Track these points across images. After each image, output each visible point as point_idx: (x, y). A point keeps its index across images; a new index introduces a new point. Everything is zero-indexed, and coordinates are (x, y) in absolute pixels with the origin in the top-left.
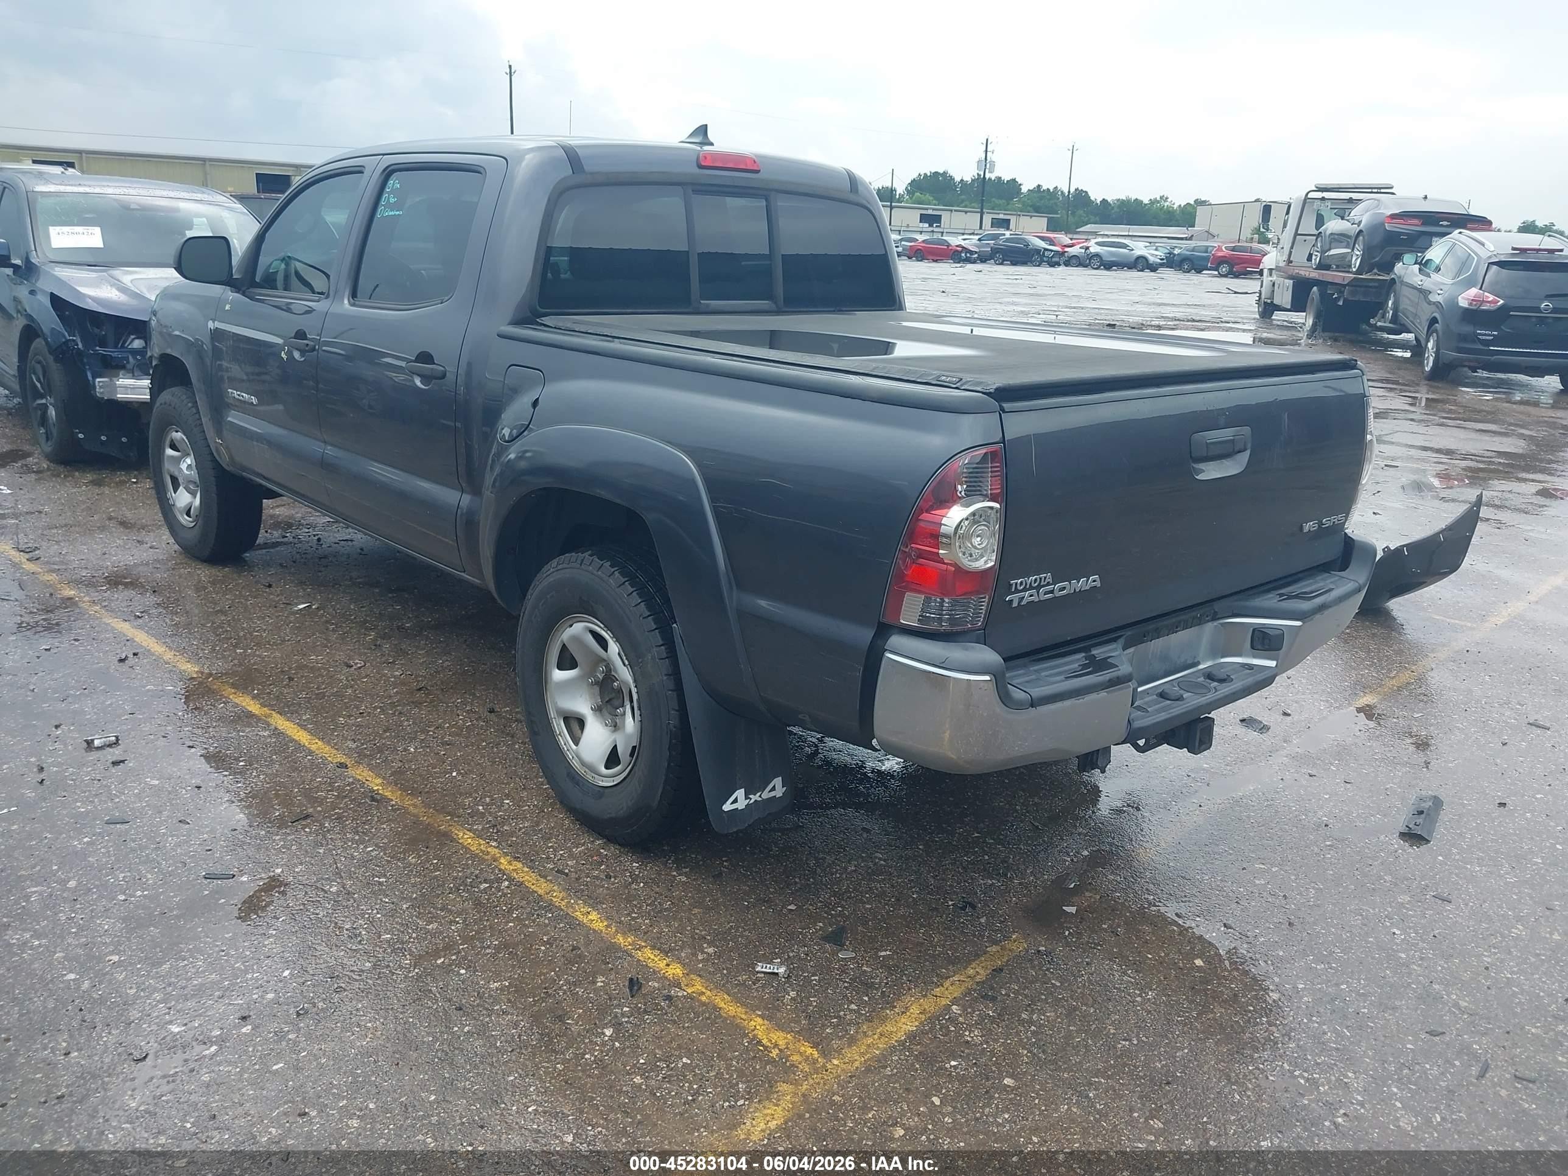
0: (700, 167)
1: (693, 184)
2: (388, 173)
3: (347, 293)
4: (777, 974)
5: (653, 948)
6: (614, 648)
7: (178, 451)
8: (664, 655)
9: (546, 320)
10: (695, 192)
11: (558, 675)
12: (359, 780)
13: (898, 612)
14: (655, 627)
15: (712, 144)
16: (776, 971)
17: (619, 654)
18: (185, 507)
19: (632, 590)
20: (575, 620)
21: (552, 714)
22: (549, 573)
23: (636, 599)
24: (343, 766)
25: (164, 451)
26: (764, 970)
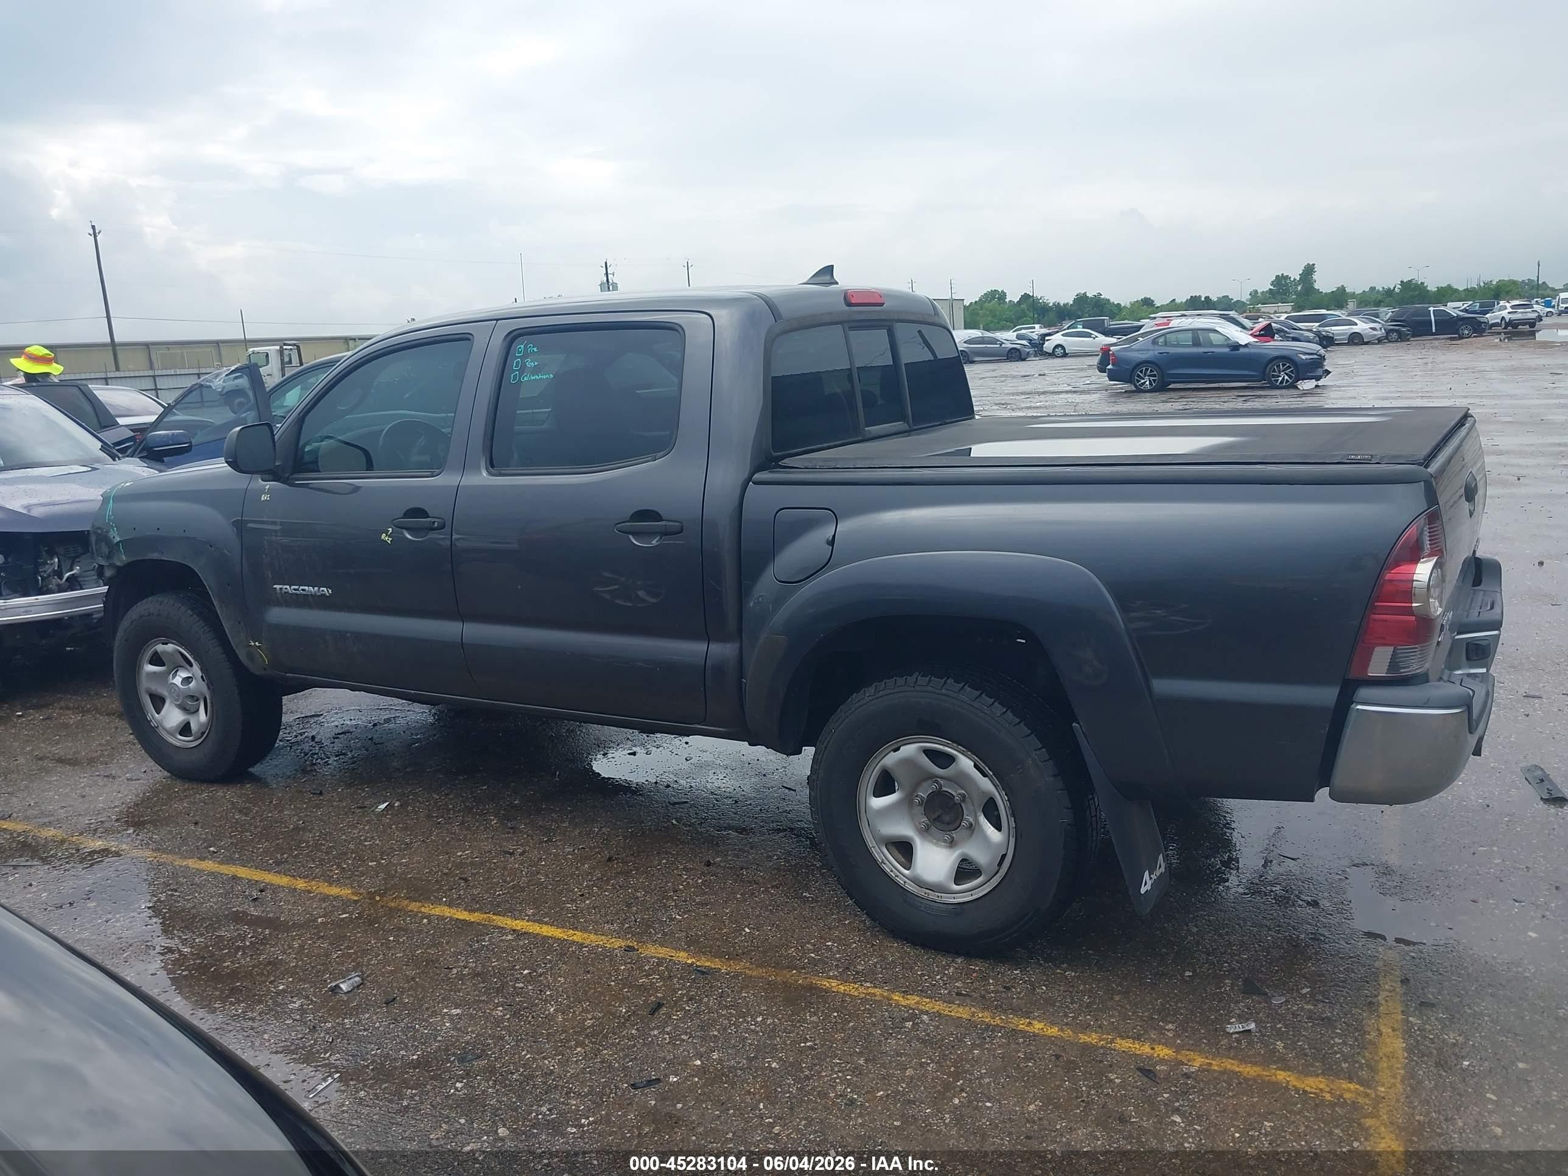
0: (849, 304)
1: (849, 321)
2: (513, 337)
3: (483, 463)
4: (1250, 1030)
5: (1122, 1038)
6: (966, 763)
7: (162, 664)
8: (1047, 757)
9: (787, 462)
10: (851, 328)
11: (878, 803)
12: (663, 958)
13: (1365, 666)
14: (1030, 731)
15: (837, 283)
16: (1247, 1028)
17: (976, 766)
18: (178, 726)
19: (993, 700)
20: (901, 743)
21: (871, 842)
22: (861, 703)
23: (999, 709)
24: (629, 949)
25: (140, 667)
26: (1237, 1030)
